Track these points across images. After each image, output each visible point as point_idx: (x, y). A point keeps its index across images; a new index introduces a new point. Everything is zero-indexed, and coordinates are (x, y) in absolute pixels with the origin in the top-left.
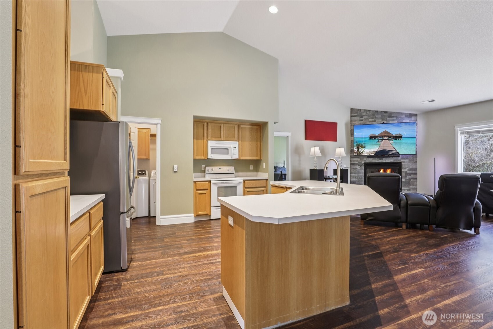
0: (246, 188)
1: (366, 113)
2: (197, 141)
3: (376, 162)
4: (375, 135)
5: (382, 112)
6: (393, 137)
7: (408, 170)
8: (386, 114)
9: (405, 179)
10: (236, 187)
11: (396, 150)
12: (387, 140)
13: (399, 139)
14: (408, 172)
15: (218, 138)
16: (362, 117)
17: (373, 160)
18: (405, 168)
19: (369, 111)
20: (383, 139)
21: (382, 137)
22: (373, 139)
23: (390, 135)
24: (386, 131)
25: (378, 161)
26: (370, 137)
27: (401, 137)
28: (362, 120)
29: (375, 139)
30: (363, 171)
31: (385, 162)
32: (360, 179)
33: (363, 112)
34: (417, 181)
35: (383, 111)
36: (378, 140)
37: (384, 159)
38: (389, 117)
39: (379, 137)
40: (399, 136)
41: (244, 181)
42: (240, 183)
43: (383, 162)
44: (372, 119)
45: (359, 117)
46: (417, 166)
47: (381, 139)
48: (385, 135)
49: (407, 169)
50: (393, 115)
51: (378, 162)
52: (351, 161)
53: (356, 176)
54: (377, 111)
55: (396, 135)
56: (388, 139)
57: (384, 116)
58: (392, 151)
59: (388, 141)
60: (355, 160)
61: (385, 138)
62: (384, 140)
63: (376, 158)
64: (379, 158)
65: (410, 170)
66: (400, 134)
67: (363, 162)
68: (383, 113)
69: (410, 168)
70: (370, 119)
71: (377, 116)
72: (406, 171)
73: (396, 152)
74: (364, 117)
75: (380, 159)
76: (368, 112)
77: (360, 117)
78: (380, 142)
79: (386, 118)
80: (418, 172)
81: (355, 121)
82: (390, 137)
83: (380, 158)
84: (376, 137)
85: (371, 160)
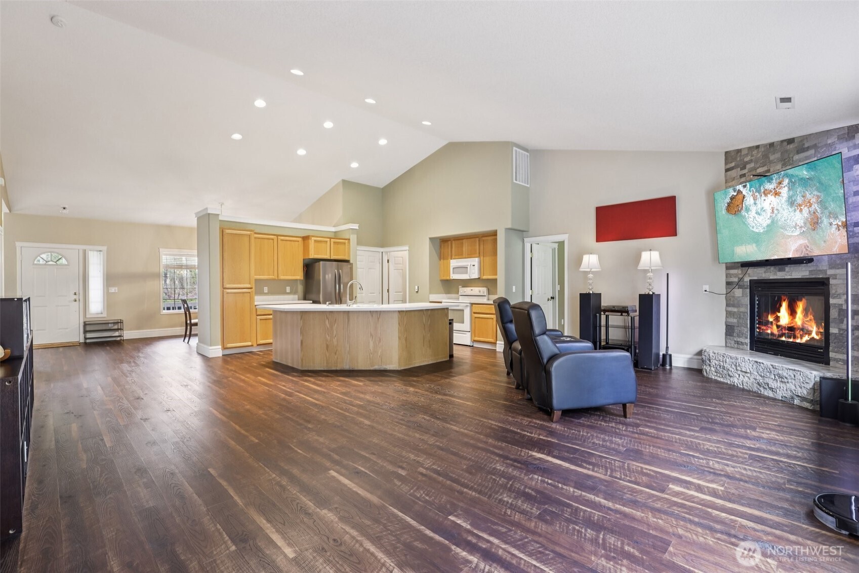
0: (475, 313)
1: (752, 156)
2: (444, 261)
3: (771, 278)
5: (782, 141)
8: (791, 146)
10: (463, 310)
15: (460, 255)
16: (744, 168)
17: (765, 272)
18: (838, 296)
19: (758, 147)
25: (775, 274)
30: (747, 300)
31: (789, 277)
32: (741, 321)
33: (747, 155)
35: (785, 140)
37: (787, 268)
38: (798, 152)
41: (472, 304)
42: (467, 306)
43: (786, 277)
45: (739, 169)
49: (844, 297)
50: (806, 145)
51: (775, 277)
52: (727, 276)
53: (735, 312)
54: (772, 145)
57: (786, 151)
60: (733, 274)
63: (772, 268)
64: (777, 267)
67: (747, 279)
68: (785, 143)
70: (758, 168)
71: (772, 158)
74: (748, 166)
75: (780, 271)
76: (755, 152)
77: (741, 169)
79: (791, 156)
81: (733, 179)
83: (780, 267)
85: (761, 272)
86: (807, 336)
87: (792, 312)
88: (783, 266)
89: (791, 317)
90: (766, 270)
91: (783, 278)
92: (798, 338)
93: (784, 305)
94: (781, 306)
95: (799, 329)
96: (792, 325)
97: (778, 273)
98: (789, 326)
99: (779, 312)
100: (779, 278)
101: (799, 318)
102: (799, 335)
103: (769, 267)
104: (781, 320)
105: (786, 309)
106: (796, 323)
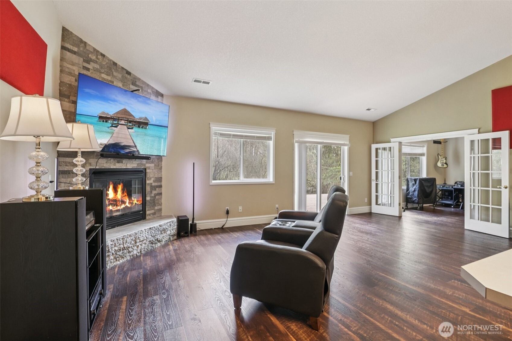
1: (97, 58)
3: (112, 167)
4: (108, 114)
5: (122, 68)
6: (135, 122)
7: (154, 181)
8: (129, 76)
9: (151, 197)
11: (136, 146)
12: (125, 126)
13: (142, 127)
14: (153, 184)
16: (88, 61)
17: (106, 163)
18: (150, 179)
20: (118, 124)
21: (118, 119)
22: (103, 121)
23: (131, 119)
24: (125, 109)
25: (115, 165)
26: (100, 117)
27: (147, 124)
28: (88, 69)
29: (106, 122)
31: (125, 167)
33: (91, 53)
34: (161, 198)
35: (125, 70)
36: (111, 125)
37: (124, 161)
39: (114, 119)
40: (143, 121)
44: (107, 75)
45: (82, 59)
46: (162, 175)
47: (116, 122)
48: (123, 116)
49: (153, 179)
51: (115, 167)
55: (140, 118)
56: (127, 125)
57: (126, 78)
58: (130, 146)
59: (126, 128)
61: (123, 122)
62: (120, 125)
63: (112, 160)
64: (116, 160)
65: (156, 180)
66: (146, 119)
67: (87, 168)
69: (156, 178)
70: (103, 73)
71: (115, 74)
72: (151, 183)
73: (136, 150)
74: (92, 64)
75: (118, 162)
76: (100, 57)
77: (84, 61)
78: (114, 128)
80: (163, 183)
81: (73, 64)
82: (130, 122)
83: (119, 159)
84: (109, 118)
85: (103, 162)
86: (123, 205)
87: (115, 190)
88: (121, 159)
89: (115, 194)
90: (107, 161)
91: (121, 168)
92: (119, 206)
93: (111, 187)
94: (109, 187)
95: (119, 201)
96: (115, 198)
97: (117, 164)
98: (114, 199)
99: (108, 191)
100: (118, 168)
101: (119, 194)
102: (119, 205)
103: (109, 159)
104: (109, 195)
105: (112, 189)
106: (117, 197)
